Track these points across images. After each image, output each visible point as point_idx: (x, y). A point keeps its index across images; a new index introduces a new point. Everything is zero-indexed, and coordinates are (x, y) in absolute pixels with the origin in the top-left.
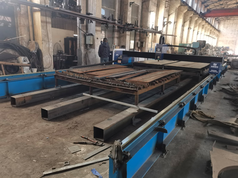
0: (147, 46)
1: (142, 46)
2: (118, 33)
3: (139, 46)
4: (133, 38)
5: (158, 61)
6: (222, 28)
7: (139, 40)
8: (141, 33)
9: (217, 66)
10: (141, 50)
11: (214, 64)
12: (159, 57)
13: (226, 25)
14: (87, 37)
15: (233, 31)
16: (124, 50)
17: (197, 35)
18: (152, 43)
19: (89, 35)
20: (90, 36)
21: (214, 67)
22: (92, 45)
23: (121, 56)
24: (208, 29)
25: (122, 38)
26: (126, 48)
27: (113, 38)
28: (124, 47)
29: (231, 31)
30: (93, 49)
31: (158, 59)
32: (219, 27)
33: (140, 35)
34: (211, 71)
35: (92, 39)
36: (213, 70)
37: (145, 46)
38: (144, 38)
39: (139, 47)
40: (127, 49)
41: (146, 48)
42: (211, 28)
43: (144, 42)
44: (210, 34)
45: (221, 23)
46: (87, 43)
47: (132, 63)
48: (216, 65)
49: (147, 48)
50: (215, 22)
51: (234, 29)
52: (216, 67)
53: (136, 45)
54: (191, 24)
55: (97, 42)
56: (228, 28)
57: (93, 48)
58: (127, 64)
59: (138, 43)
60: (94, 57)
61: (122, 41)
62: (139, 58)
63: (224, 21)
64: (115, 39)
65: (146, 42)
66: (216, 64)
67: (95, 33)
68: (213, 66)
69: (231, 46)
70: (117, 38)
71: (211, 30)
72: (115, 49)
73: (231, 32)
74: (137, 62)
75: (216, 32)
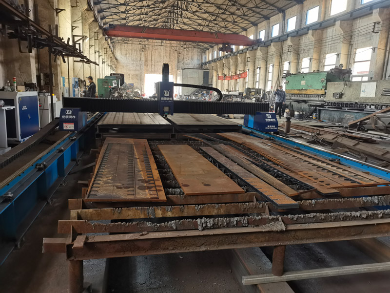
1: (48, 83)
6: (118, 55)
7: (39, 70)
12: (166, 109)
13: (124, 52)
15: (134, 61)
28: (33, 86)
31: (166, 112)
33: (39, 58)
34: (267, 127)
36: (270, 126)
37: (57, 84)
39: (42, 87)
41: (60, 88)
42: (112, 55)
43: (54, 75)
45: (116, 47)
56: (128, 55)
59: (39, 77)
63: (120, 45)
65: (56, 75)
69: (136, 82)
72: (18, 93)
73: (132, 62)
75: (115, 61)
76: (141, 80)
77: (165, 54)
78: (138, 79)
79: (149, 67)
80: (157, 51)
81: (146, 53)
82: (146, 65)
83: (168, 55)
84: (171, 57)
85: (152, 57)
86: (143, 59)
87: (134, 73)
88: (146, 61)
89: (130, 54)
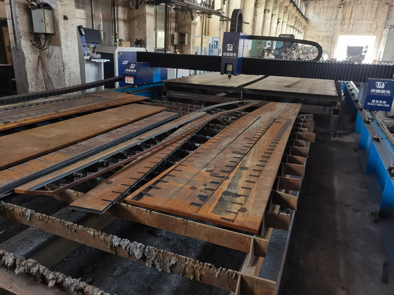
0: (194, 43)
1: (182, 42)
2: (126, 10)
3: (176, 42)
4: (163, 25)
5: (230, 77)
6: (310, 14)
7: (176, 29)
8: (180, 13)
9: (385, 89)
10: (182, 51)
11: (379, 83)
12: (230, 68)
13: (318, 10)
14: (35, 13)
15: (328, 20)
16: (142, 50)
17: (278, 24)
18: (204, 36)
19: (39, 7)
20: (42, 10)
21: (378, 91)
22: (53, 37)
23: (133, 66)
24: (293, 15)
25: (136, 23)
26: (148, 46)
27: (114, 21)
28: (141, 43)
29: (325, 20)
30: (57, 48)
31: (229, 72)
32: (307, 13)
33: (177, 17)
34: (371, 102)
35: (48, 20)
36: (377, 101)
37: (189, 43)
38: (186, 25)
39: (175, 46)
40: (150, 48)
41: (191, 47)
42: (297, 14)
43: (187, 34)
44: (295, 24)
45: (310, 5)
46: (36, 31)
47: (161, 82)
48: (383, 87)
49: (193, 48)
50: (301, 3)
51: (330, 16)
52: (383, 92)
53: (170, 41)
54: (268, 4)
55: (64, 28)
56: (321, 14)
57: (55, 45)
58: (151, 86)
59: (173, 36)
60: (62, 69)
61: (137, 30)
62: (178, 69)
63: (315, 2)
64: (118, 23)
65: (190, 34)
66: (384, 84)
67: (55, 3)
68: (376, 89)
69: (326, 45)
70: (124, 21)
71: (296, 17)
72: (119, 47)
73: (325, 22)
74: (174, 80)
75: (304, 21)
76: (332, 43)
77: (370, 10)
78: (328, 42)
79: (346, 27)
80: (360, 6)
81: (345, 10)
82: (342, 24)
83: (374, 10)
84: (379, 12)
85: (351, 14)
86: (340, 17)
87: (325, 35)
88: (343, 19)
89: (325, 12)
